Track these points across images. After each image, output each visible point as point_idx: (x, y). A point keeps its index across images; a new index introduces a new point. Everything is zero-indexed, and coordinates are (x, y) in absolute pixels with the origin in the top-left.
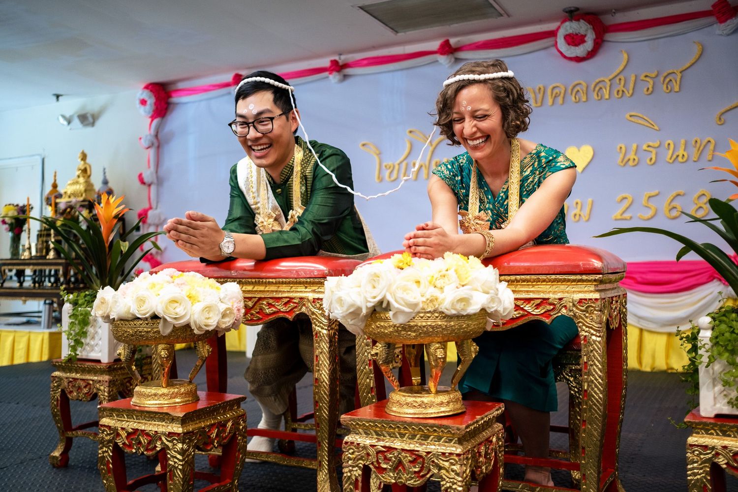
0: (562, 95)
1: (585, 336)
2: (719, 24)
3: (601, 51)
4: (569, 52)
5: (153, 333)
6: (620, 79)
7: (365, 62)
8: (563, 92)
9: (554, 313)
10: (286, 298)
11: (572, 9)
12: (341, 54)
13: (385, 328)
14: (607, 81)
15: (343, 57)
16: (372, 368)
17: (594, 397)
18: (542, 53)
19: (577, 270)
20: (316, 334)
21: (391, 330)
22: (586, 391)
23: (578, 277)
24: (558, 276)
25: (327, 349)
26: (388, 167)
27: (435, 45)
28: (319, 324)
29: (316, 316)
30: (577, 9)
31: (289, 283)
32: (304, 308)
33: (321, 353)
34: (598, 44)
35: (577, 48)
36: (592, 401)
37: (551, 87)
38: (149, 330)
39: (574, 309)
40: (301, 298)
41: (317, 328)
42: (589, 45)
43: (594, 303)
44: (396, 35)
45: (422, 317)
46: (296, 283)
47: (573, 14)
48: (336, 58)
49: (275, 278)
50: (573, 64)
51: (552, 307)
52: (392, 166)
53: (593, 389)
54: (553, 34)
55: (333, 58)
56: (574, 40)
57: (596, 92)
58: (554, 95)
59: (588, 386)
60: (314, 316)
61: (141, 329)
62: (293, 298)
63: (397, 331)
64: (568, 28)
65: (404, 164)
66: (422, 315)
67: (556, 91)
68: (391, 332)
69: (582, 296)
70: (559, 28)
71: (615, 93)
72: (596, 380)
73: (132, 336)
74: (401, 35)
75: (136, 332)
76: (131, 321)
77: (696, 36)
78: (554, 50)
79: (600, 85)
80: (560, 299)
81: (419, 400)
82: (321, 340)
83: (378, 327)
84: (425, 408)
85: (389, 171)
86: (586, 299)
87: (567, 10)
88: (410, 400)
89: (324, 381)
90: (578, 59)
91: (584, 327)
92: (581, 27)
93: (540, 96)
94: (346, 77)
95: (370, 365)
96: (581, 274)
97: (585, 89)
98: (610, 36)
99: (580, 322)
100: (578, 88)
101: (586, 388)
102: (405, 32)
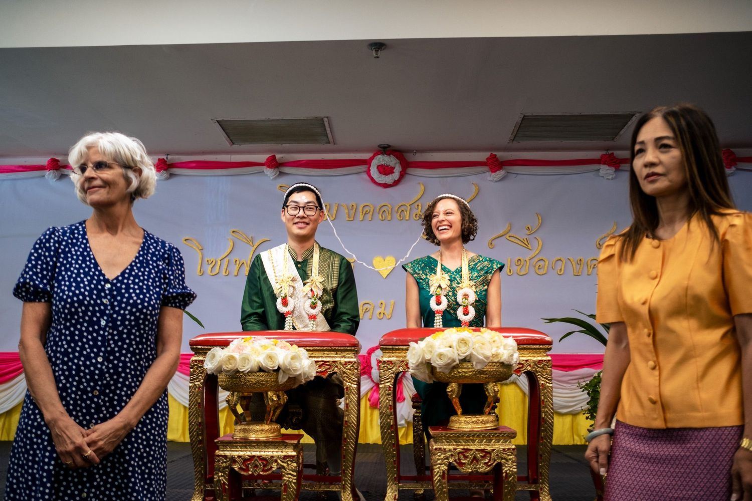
0: (371, 213)
1: (543, 384)
2: (490, 173)
3: (403, 181)
4: (380, 179)
5: (271, 382)
6: (418, 205)
7: (194, 165)
8: (372, 210)
9: (523, 369)
10: (321, 361)
11: (386, 146)
12: (168, 155)
13: (466, 372)
14: (408, 205)
15: (169, 157)
16: (392, 411)
17: (548, 421)
18: (354, 177)
19: (537, 342)
20: (347, 388)
21: (471, 373)
22: (543, 418)
23: (537, 347)
24: (525, 346)
25: (356, 399)
26: (210, 263)
27: (263, 158)
28: (349, 381)
29: (347, 374)
30: (389, 146)
31: (323, 350)
32: (336, 368)
33: (351, 402)
34: (403, 175)
35: (387, 177)
36: (547, 424)
37: (362, 206)
38: (269, 379)
39: (535, 366)
40: (334, 362)
41: (347, 384)
42: (396, 175)
43: (547, 363)
44: (231, 145)
45: (491, 365)
46: (330, 350)
47: (385, 150)
48: (165, 157)
49: (312, 347)
50: (381, 189)
51: (521, 366)
52: (214, 261)
53: (547, 417)
54: (367, 162)
55: (161, 157)
56: (385, 170)
57: (399, 214)
58: (364, 213)
59: (545, 415)
60: (345, 375)
61: (262, 379)
62: (327, 362)
63: (474, 375)
64: (381, 160)
65: (226, 260)
66: (490, 364)
67: (367, 209)
68: (470, 375)
69: (539, 358)
70: (372, 158)
71: (414, 215)
72: (550, 411)
73: (255, 384)
74: (236, 147)
75: (258, 381)
76: (255, 373)
77: (473, 179)
78: (365, 176)
79: (402, 208)
80: (527, 361)
81: (480, 419)
82: (350, 392)
83: (460, 373)
84: (485, 424)
85: (211, 266)
86: (542, 361)
87: (382, 146)
88: (474, 419)
89: (353, 422)
90: (386, 186)
91: (541, 378)
92: (391, 161)
93: (352, 212)
94: (172, 175)
95: (391, 409)
96: (540, 345)
97: (390, 210)
98: (411, 171)
99: (539, 375)
100: (384, 208)
101: (543, 416)
102: (240, 145)
